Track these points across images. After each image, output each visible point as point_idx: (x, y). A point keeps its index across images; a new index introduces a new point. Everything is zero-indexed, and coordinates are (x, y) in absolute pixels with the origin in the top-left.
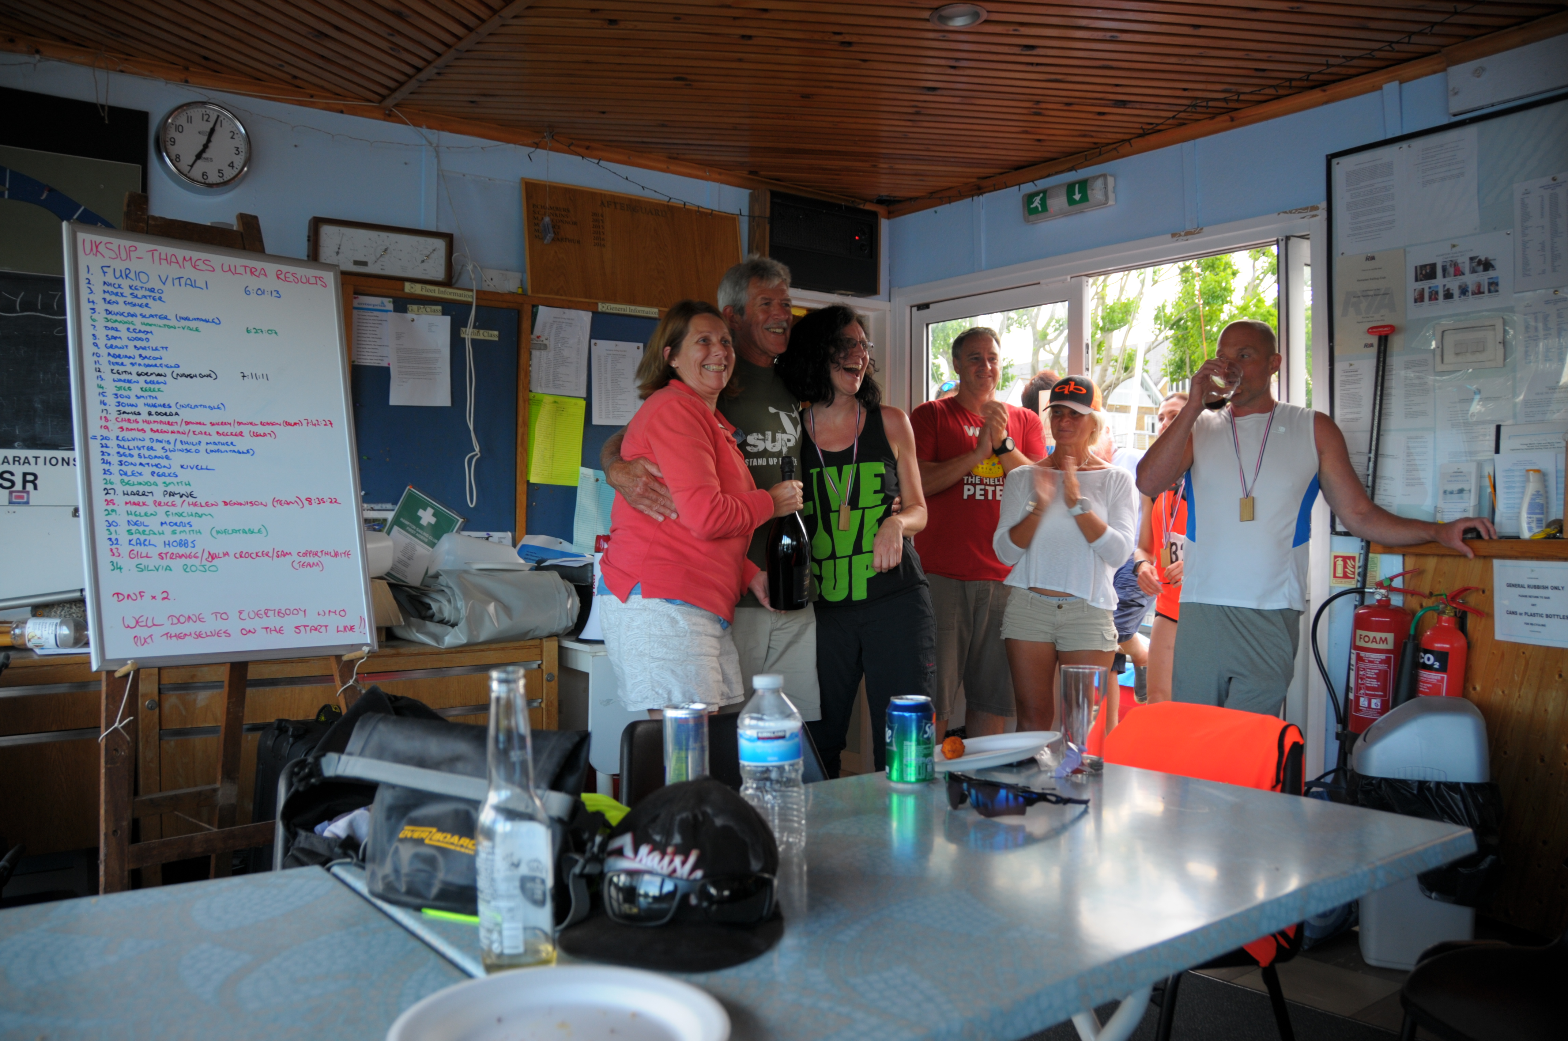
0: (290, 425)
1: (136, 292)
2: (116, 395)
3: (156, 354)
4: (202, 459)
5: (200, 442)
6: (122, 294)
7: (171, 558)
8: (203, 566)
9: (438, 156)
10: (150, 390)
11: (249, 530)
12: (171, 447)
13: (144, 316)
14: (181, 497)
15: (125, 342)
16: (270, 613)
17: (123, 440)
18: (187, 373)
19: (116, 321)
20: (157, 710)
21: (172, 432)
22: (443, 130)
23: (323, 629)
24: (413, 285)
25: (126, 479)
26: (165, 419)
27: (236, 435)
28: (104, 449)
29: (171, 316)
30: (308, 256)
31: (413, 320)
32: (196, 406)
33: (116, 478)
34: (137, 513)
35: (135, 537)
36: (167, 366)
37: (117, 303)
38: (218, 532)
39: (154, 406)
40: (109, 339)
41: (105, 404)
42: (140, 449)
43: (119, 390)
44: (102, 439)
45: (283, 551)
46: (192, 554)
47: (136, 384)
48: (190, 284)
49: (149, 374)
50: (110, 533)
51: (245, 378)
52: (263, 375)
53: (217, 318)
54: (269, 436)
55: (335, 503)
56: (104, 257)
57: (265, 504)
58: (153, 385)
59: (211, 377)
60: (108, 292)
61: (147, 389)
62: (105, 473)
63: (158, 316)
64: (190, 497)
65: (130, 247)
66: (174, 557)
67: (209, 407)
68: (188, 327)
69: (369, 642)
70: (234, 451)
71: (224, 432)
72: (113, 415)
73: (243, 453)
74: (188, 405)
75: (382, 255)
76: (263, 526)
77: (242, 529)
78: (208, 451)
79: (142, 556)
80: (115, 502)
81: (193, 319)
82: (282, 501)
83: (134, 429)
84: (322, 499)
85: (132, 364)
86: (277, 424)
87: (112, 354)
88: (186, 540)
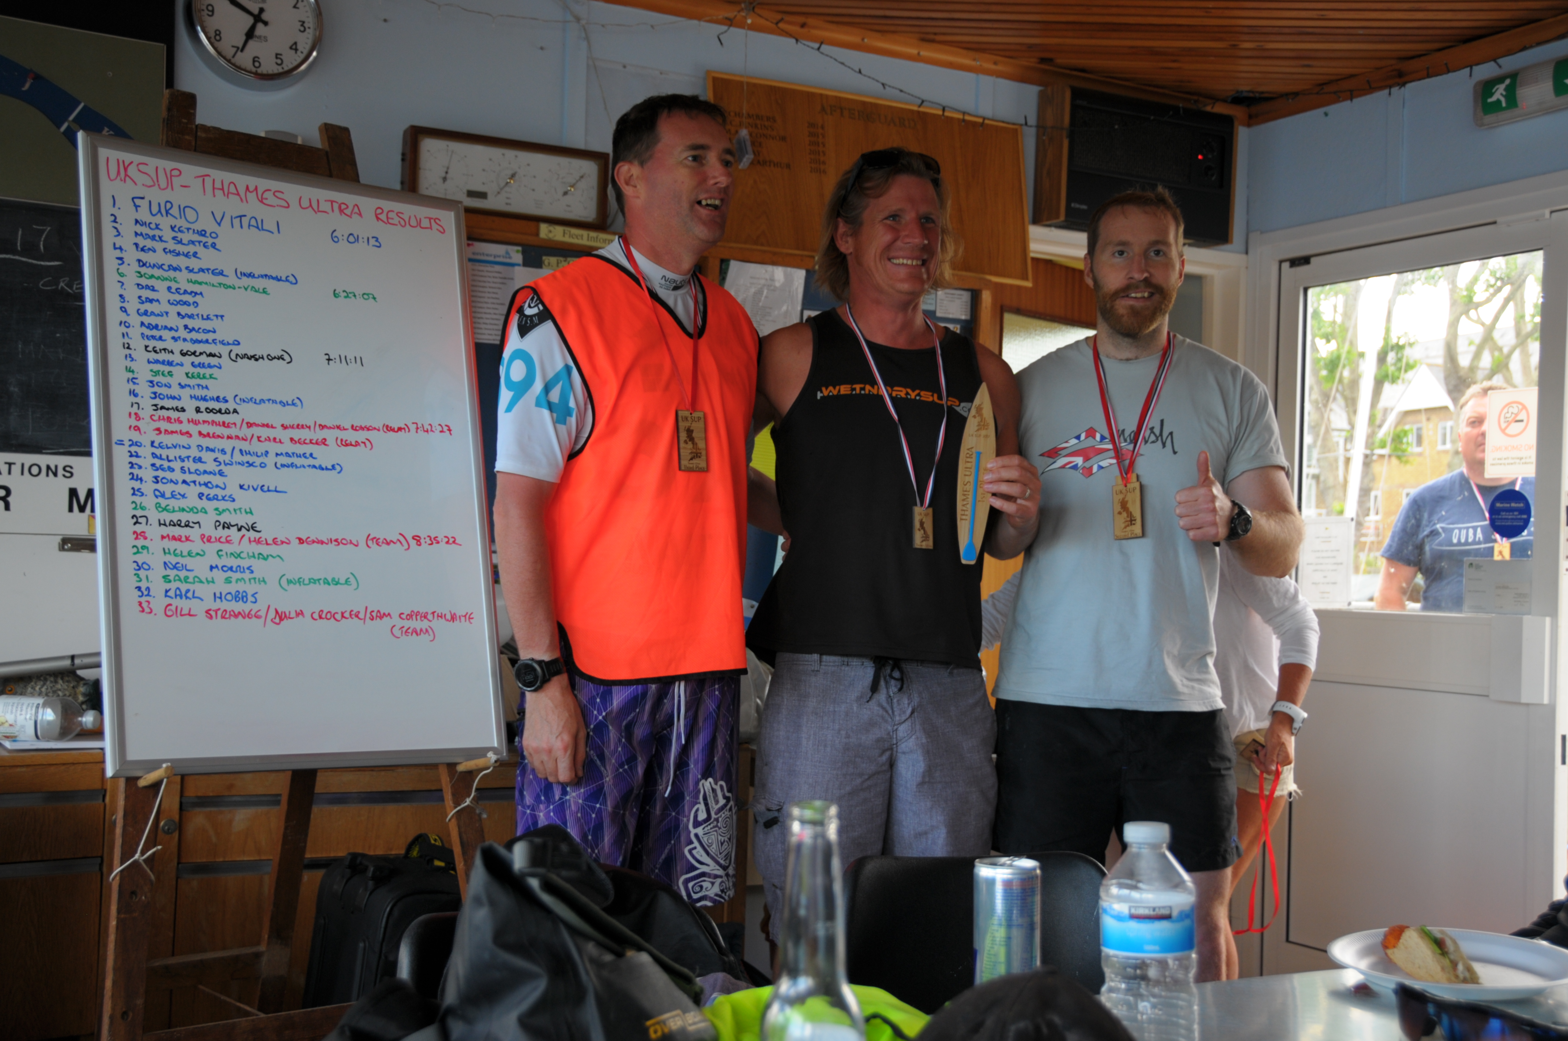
0: (393, 430)
1: (180, 236)
2: (151, 382)
3: (207, 325)
4: (269, 476)
5: (267, 452)
6: (160, 238)
7: (223, 617)
8: (267, 630)
9: (587, 39)
10: (199, 377)
11: (333, 579)
12: (227, 458)
13: (191, 271)
14: (239, 530)
15: (165, 307)
17: (160, 446)
18: (250, 353)
19: (152, 276)
20: (176, 835)
21: (229, 437)
24: (551, 228)
25: (163, 502)
26: (218, 418)
27: (317, 443)
28: (134, 460)
29: (229, 271)
30: (402, 183)
32: (263, 401)
33: (149, 501)
34: (178, 552)
35: (173, 586)
36: (222, 343)
37: (154, 251)
38: (289, 582)
39: (204, 399)
40: (143, 303)
41: (136, 395)
42: (183, 461)
43: (156, 376)
44: (130, 446)
45: (379, 611)
46: (253, 613)
47: (179, 367)
48: (256, 225)
49: (197, 354)
50: (138, 579)
51: (330, 362)
52: (355, 358)
53: (293, 275)
54: (363, 445)
55: (453, 545)
56: (136, 184)
57: (356, 543)
58: (204, 369)
59: (283, 359)
60: (141, 234)
61: (195, 374)
62: (134, 494)
63: (210, 271)
64: (251, 530)
65: (172, 170)
66: (227, 616)
67: (281, 402)
68: (253, 287)
69: (496, 745)
70: (314, 467)
71: (300, 439)
72: (147, 411)
73: (327, 469)
74: (251, 399)
75: (507, 183)
76: (352, 573)
77: (323, 578)
78: (278, 465)
79: (183, 613)
80: (147, 535)
81: (259, 277)
82: (379, 539)
83: (176, 432)
84: (435, 538)
85: (175, 339)
86: (375, 429)
87: (146, 323)
88: (245, 592)
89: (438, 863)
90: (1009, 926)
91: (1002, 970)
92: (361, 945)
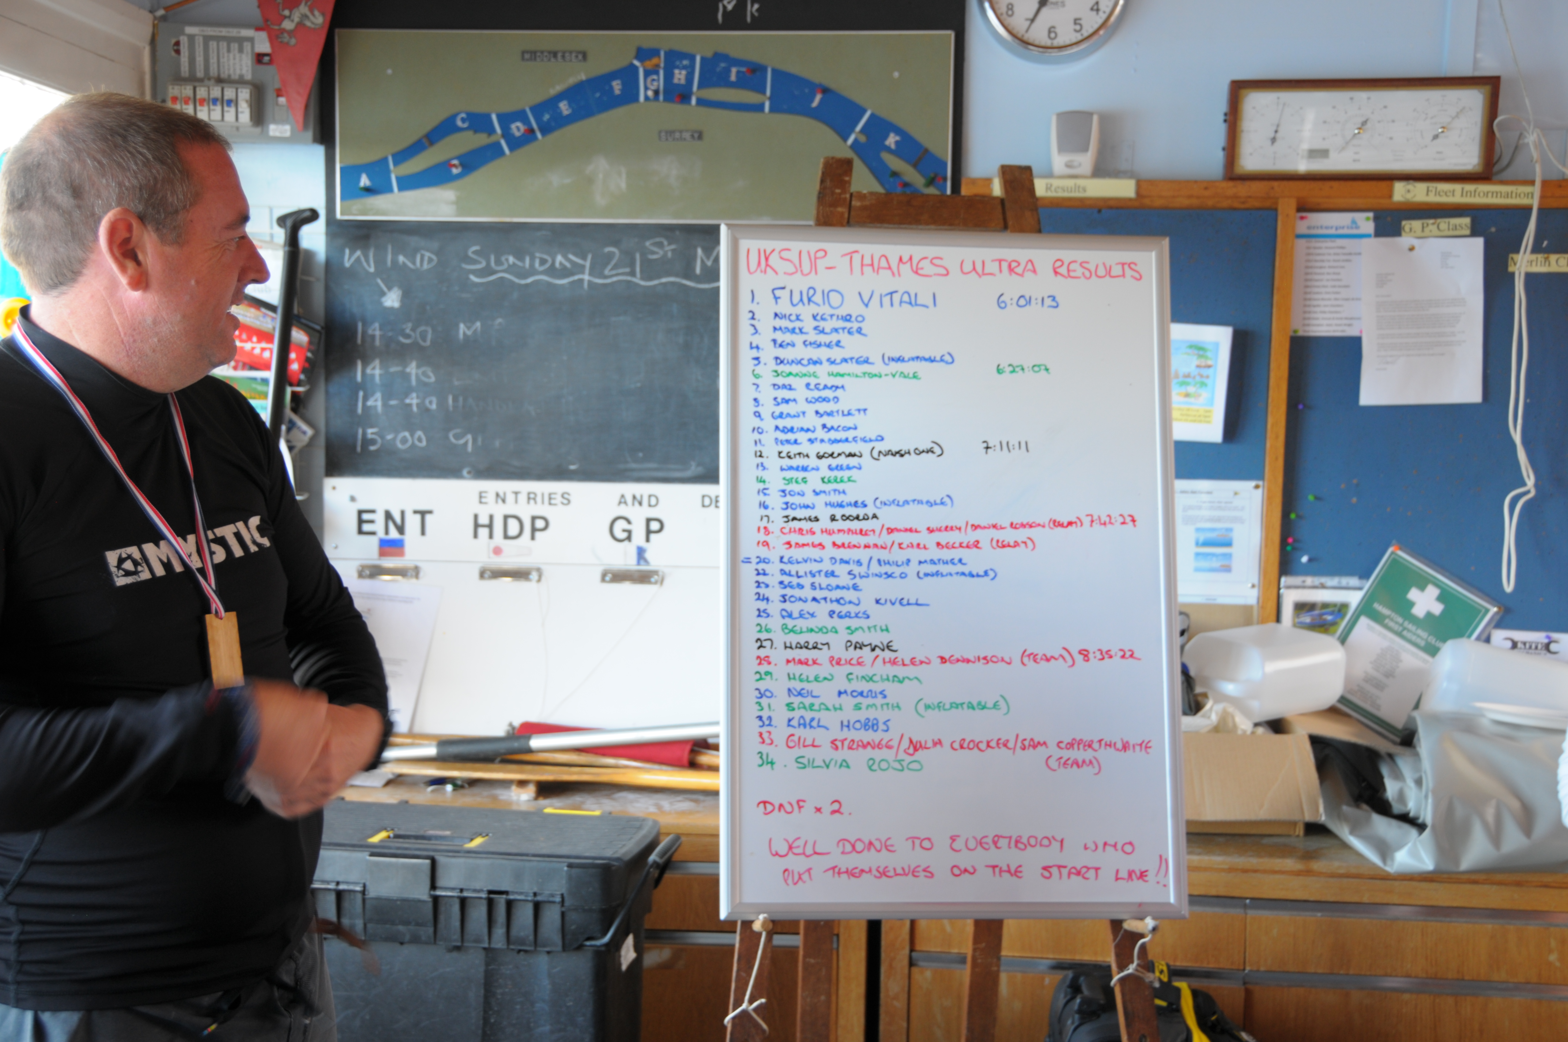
0: (1061, 525)
1: (822, 324)
2: (783, 491)
3: (848, 422)
4: (910, 588)
5: (909, 561)
6: (801, 330)
7: (850, 748)
8: (900, 761)
10: (836, 481)
11: (979, 703)
12: (863, 570)
13: (832, 362)
14: (873, 650)
15: (802, 406)
16: (1003, 843)
17: (790, 562)
18: (895, 449)
19: (790, 374)
21: (867, 546)
23: (1091, 874)
24: (1409, 187)
25: (790, 623)
26: (856, 525)
27: (968, 547)
28: (761, 578)
29: (875, 358)
31: (1412, 249)
32: (906, 502)
33: (775, 622)
34: (804, 677)
35: (797, 714)
36: (864, 440)
37: (793, 345)
38: (927, 707)
39: (841, 505)
40: (778, 404)
41: (766, 507)
42: (814, 576)
43: (788, 484)
44: (758, 563)
45: (1032, 740)
46: (884, 742)
47: (814, 472)
48: (908, 301)
49: (835, 455)
50: (760, 708)
51: (989, 450)
52: (1020, 443)
53: (949, 353)
54: (1023, 545)
55: (1131, 660)
56: (776, 273)
57: (1008, 661)
58: (841, 472)
59: (933, 452)
60: (780, 329)
61: (832, 479)
62: (759, 616)
63: (854, 360)
64: (886, 649)
65: (817, 252)
66: (855, 746)
67: (928, 502)
68: (902, 373)
69: (1173, 901)
70: (963, 574)
71: (948, 543)
72: (777, 524)
73: (978, 576)
74: (894, 501)
75: (1355, 134)
76: (1002, 696)
77: (967, 702)
78: (921, 575)
79: (806, 744)
80: (771, 659)
81: (909, 360)
82: (1037, 655)
83: (808, 545)
84: (1107, 652)
85: (811, 441)
86: (1039, 525)
87: (781, 427)
88: (875, 719)
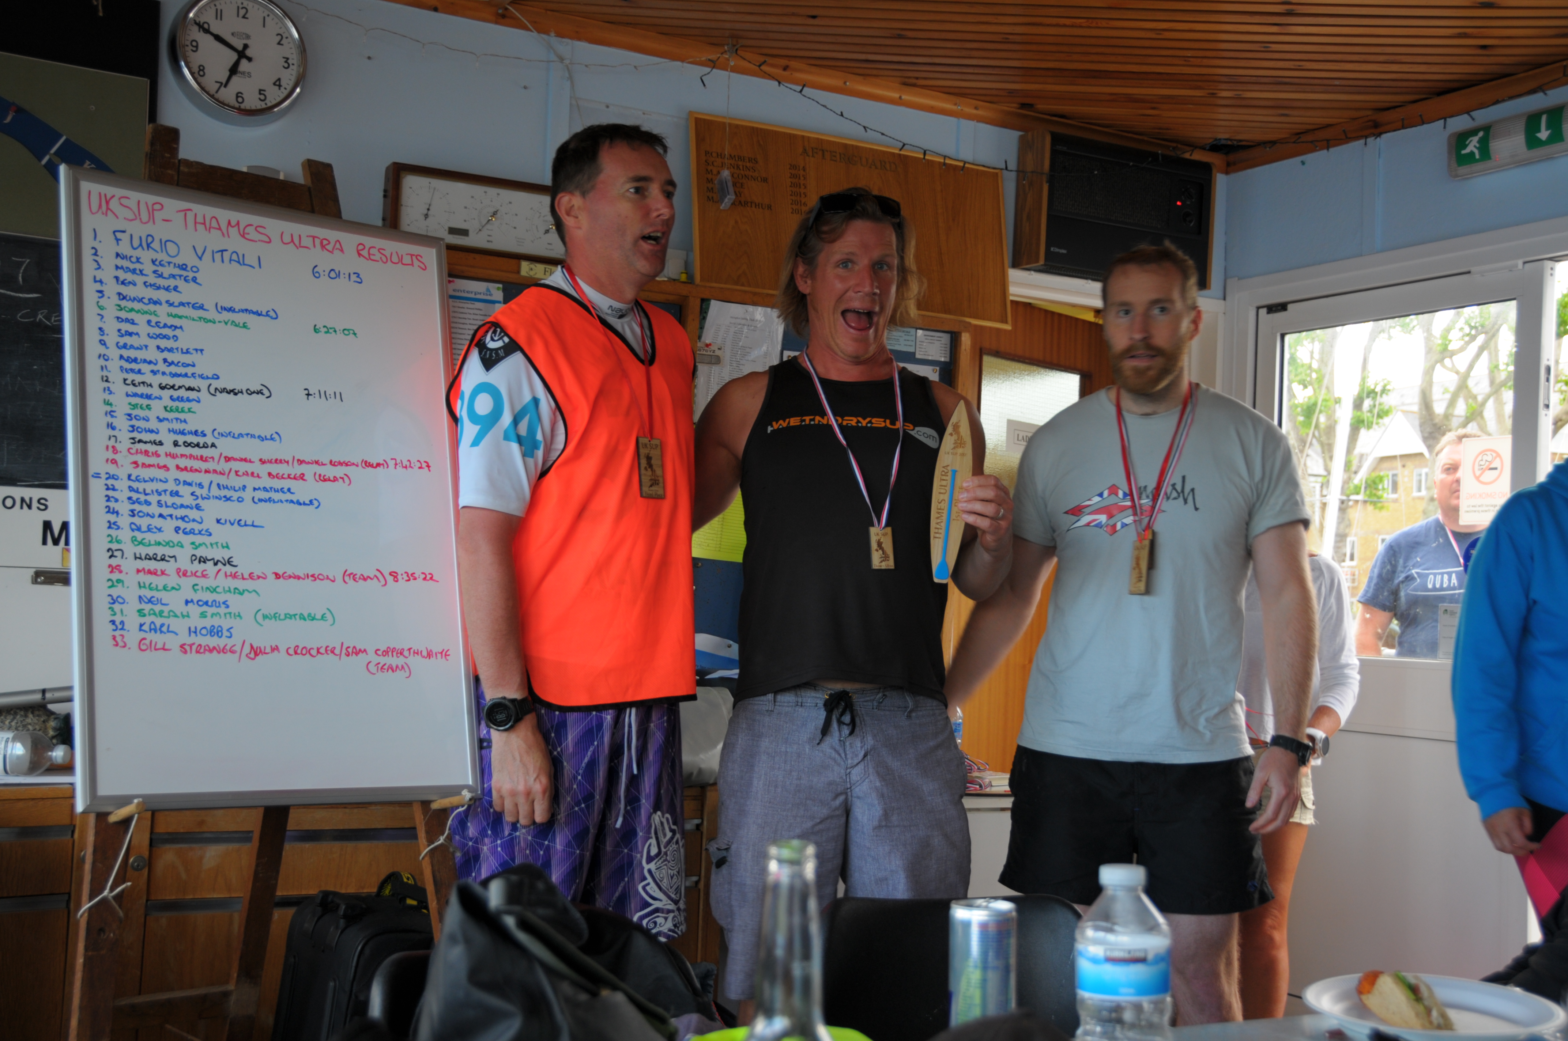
0: (371, 466)
1: (160, 269)
2: (129, 415)
3: (187, 359)
4: (246, 511)
6: (141, 271)
7: (198, 652)
9: (571, 78)
10: (177, 410)
11: (309, 615)
12: (204, 492)
13: (171, 305)
14: (216, 564)
15: (144, 340)
17: (137, 480)
18: (229, 388)
19: (132, 310)
20: (145, 872)
21: (207, 471)
22: (579, 39)
24: (532, 266)
25: (139, 536)
26: (196, 452)
27: (295, 478)
28: (111, 493)
29: (210, 305)
30: (384, 219)
32: (241, 435)
33: (125, 534)
34: (153, 585)
35: (148, 620)
36: (201, 377)
37: (135, 284)
38: (265, 617)
39: (182, 433)
40: (122, 336)
41: (113, 428)
42: (160, 494)
43: (134, 409)
44: (107, 479)
45: (354, 647)
46: (228, 648)
47: (157, 400)
48: (237, 260)
49: (176, 387)
50: (113, 613)
51: (310, 397)
52: (335, 393)
53: (273, 310)
54: (341, 480)
55: (431, 581)
56: (117, 217)
57: (333, 579)
58: (182, 403)
59: (262, 394)
60: (122, 268)
61: (174, 408)
62: (109, 527)
63: (190, 305)
64: (227, 565)
65: (154, 204)
66: (202, 650)
67: (259, 437)
68: (233, 322)
69: (471, 783)
70: (292, 502)
71: (278, 474)
72: (124, 444)
73: (305, 504)
74: (230, 433)
75: (489, 220)
76: (328, 609)
77: (299, 613)
78: (256, 500)
79: (157, 647)
80: (122, 568)
81: (239, 311)
82: (356, 575)
83: (153, 466)
84: (412, 574)
85: (154, 372)
86: (353, 464)
87: (125, 356)
88: (219, 626)
89: (410, 902)
90: (985, 967)
91: (976, 1013)
92: (332, 984)
